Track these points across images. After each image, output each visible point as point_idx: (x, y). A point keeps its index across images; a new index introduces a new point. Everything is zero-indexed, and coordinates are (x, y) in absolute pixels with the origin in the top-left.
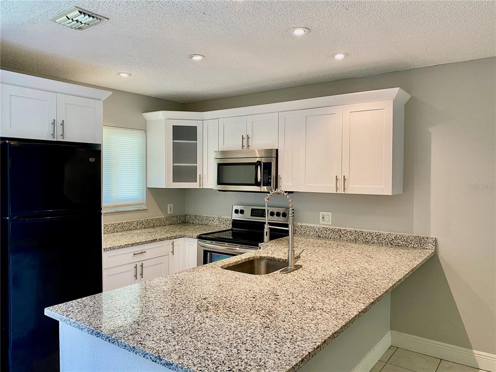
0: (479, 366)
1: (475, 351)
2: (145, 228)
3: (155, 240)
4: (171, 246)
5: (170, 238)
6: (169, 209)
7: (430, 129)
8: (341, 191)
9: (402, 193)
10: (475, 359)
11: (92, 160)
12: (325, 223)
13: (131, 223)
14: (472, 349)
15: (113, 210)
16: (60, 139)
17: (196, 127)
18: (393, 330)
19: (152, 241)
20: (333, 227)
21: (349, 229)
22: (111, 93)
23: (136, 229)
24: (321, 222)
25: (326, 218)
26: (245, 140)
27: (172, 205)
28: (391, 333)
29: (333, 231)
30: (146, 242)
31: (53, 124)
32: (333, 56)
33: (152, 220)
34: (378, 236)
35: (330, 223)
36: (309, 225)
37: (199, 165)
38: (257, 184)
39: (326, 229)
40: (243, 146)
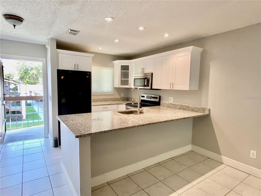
0: (224, 162)
1: (222, 156)
2: (112, 101)
3: (111, 104)
4: (117, 106)
5: (117, 104)
6: (122, 95)
7: (210, 63)
8: (171, 89)
9: (198, 90)
10: (222, 159)
11: (87, 77)
12: (170, 101)
13: (107, 99)
14: (221, 155)
15: (101, 94)
16: (77, 70)
17: (129, 66)
18: (193, 144)
19: (110, 104)
20: (173, 103)
21: (178, 104)
22: (94, 55)
23: (109, 101)
24: (169, 101)
25: (171, 100)
26: (143, 70)
27: (123, 94)
28: (192, 145)
29: (173, 104)
30: (108, 105)
31: (75, 65)
32: (164, 35)
33: (115, 98)
34: (188, 107)
35: (172, 101)
36: (165, 102)
37: (129, 79)
38: (145, 86)
39: (171, 104)
40: (142, 72)
